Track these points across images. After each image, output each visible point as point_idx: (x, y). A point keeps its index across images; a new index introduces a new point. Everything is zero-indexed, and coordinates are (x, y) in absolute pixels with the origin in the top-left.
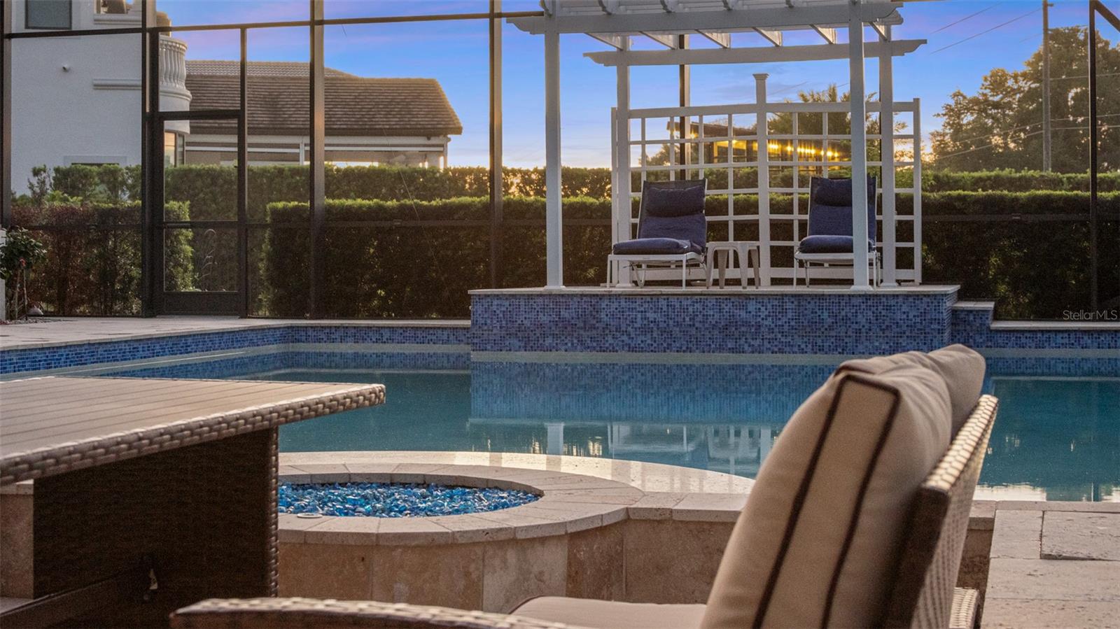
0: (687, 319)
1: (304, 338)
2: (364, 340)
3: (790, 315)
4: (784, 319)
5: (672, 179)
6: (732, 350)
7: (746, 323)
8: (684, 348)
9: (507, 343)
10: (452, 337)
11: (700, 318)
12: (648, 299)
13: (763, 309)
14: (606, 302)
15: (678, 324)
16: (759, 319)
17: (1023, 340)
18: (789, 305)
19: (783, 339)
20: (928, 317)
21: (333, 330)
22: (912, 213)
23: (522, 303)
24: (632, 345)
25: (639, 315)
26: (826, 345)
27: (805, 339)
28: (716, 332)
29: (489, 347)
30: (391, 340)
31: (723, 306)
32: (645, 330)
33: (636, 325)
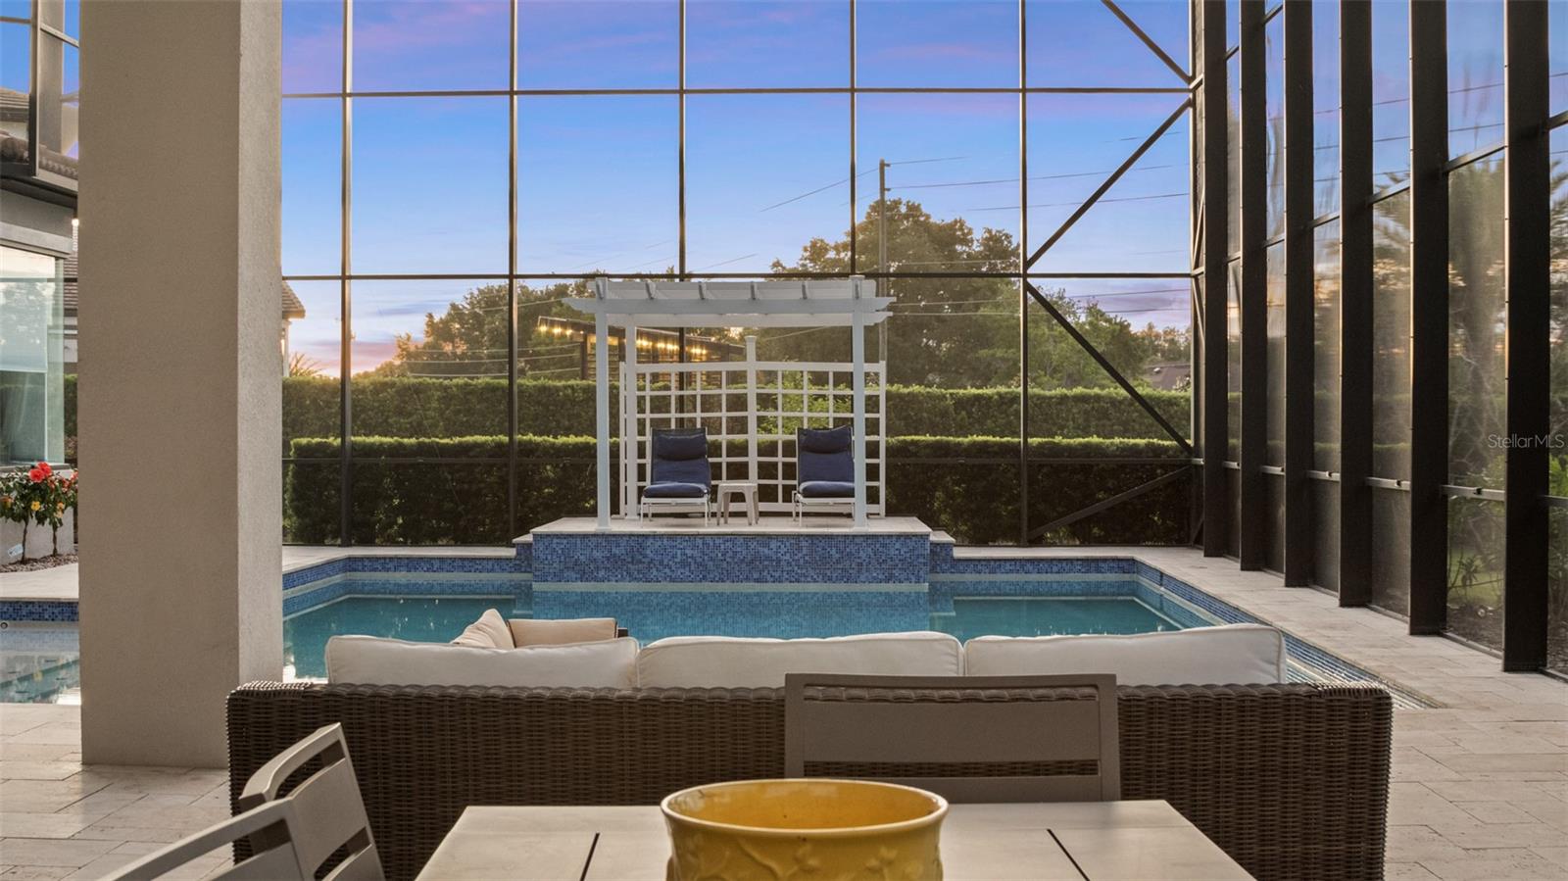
0: (720, 555)
1: (360, 568)
2: (416, 569)
3: (805, 551)
4: (800, 555)
5: (673, 427)
6: (757, 581)
7: (768, 558)
8: (717, 579)
9: (565, 575)
10: (496, 567)
11: (730, 554)
12: (687, 538)
13: (783, 546)
14: (651, 540)
15: (711, 559)
16: (779, 555)
17: (980, 567)
18: (804, 544)
19: (799, 571)
20: (916, 552)
21: (388, 561)
22: (878, 458)
23: (579, 542)
24: (673, 576)
25: (679, 552)
26: (834, 575)
27: (818, 571)
28: (744, 565)
29: (549, 579)
30: (441, 569)
31: (750, 544)
32: (684, 564)
33: (676, 560)
